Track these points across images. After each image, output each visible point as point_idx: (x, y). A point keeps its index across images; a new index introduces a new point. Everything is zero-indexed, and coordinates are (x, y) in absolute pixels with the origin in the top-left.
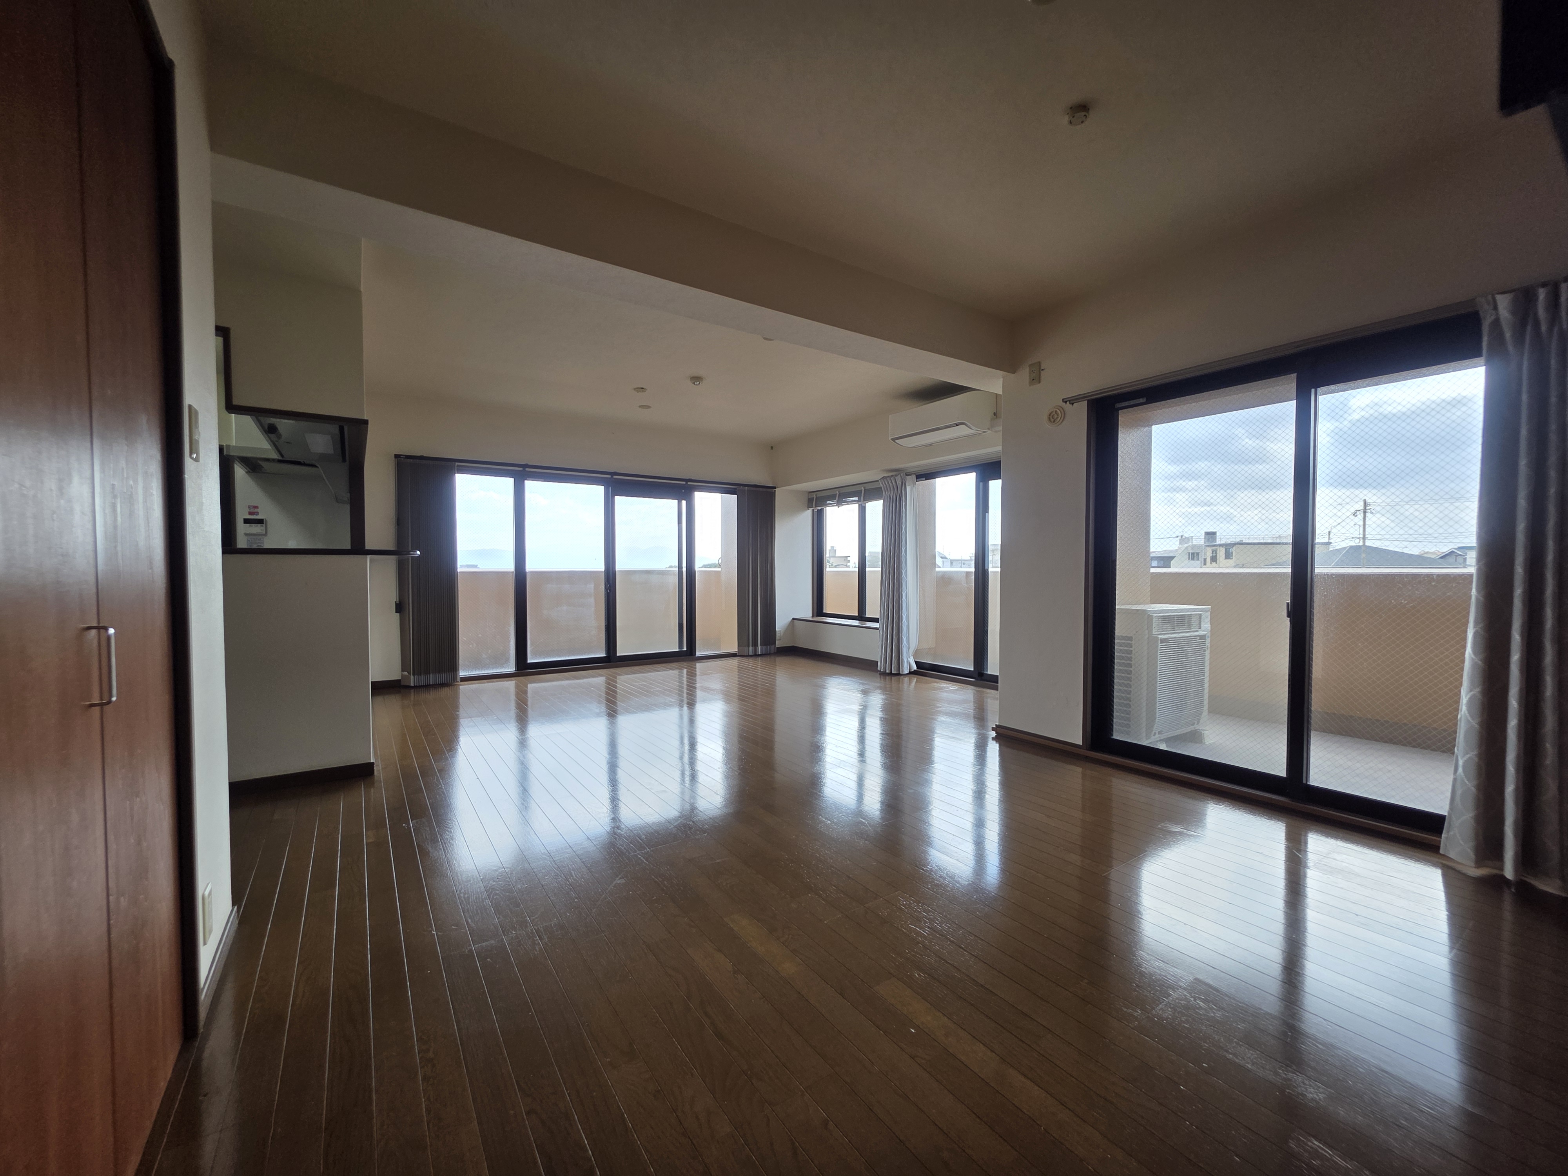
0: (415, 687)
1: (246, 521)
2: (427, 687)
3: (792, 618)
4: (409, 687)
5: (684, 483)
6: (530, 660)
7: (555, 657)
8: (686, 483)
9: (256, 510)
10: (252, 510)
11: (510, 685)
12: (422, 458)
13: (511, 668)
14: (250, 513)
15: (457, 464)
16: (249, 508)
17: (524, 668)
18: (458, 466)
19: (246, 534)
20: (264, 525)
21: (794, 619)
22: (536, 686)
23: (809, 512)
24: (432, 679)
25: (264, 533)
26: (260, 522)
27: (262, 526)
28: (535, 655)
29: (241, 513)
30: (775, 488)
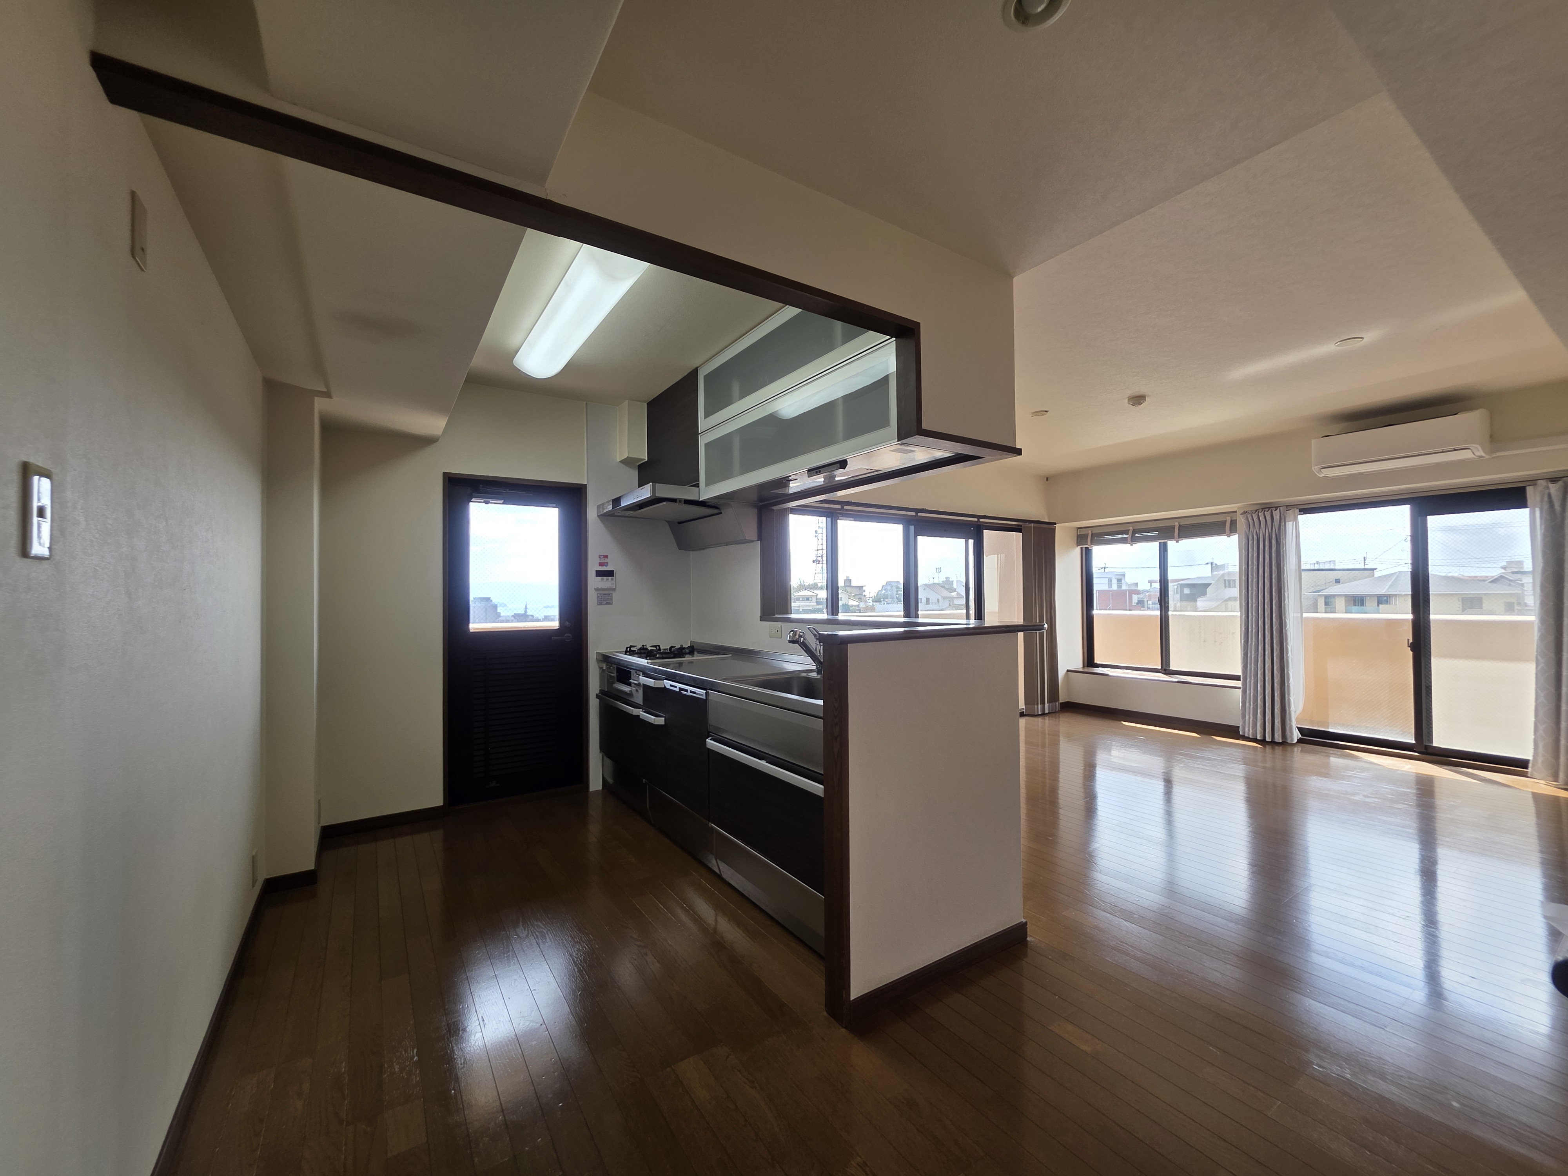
1: (599, 574)
3: (1066, 670)
5: (976, 520)
8: (979, 520)
9: (606, 560)
10: (603, 560)
14: (601, 564)
16: (600, 558)
18: (791, 505)
19: (596, 590)
20: (614, 577)
21: (1068, 671)
23: (1079, 548)
25: (614, 587)
26: (610, 574)
27: (613, 579)
29: (593, 566)
30: (1055, 524)
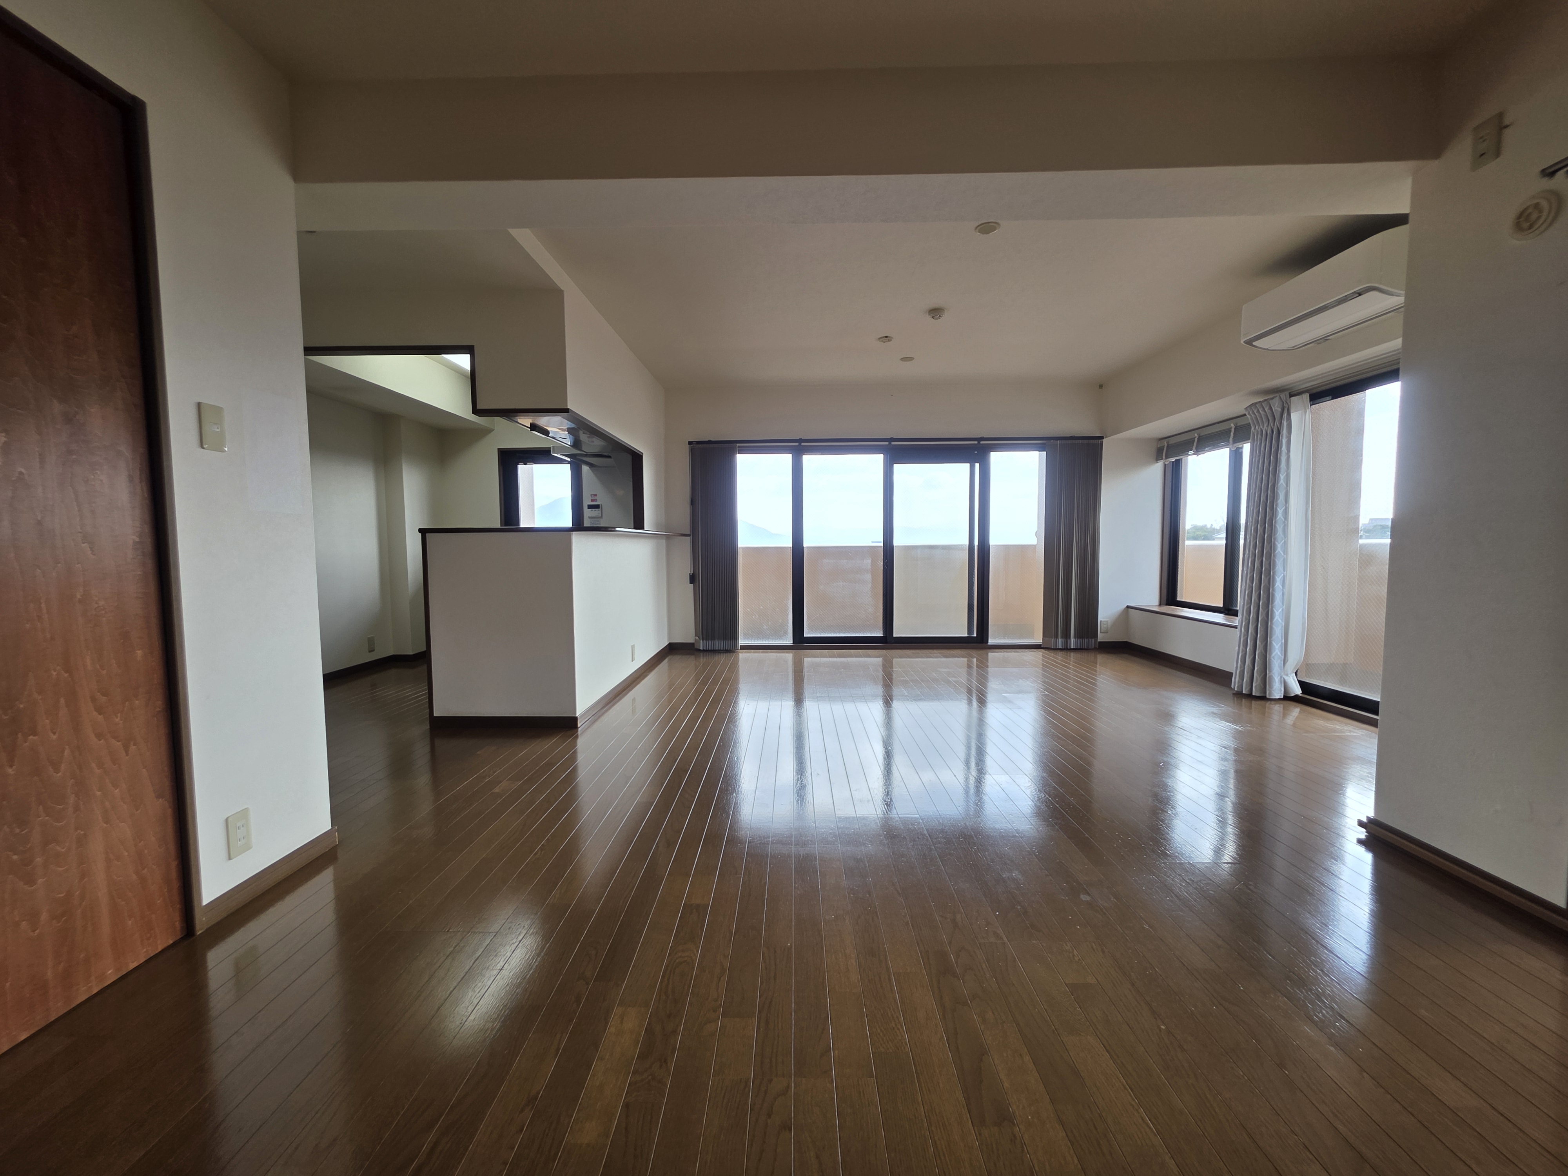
0: (704, 651)
1: (590, 507)
2: (714, 651)
3: (1126, 606)
4: (699, 650)
5: (976, 442)
6: (807, 634)
7: (831, 633)
8: (979, 443)
9: (595, 498)
11: (789, 656)
12: (710, 442)
13: (789, 641)
14: (592, 500)
15: (738, 445)
16: (591, 496)
17: (801, 641)
19: (589, 517)
21: (1128, 607)
22: (813, 660)
23: (1159, 466)
24: (718, 644)
25: (600, 516)
26: (597, 507)
27: (599, 510)
28: (811, 629)
29: (587, 502)
30: (1102, 438)
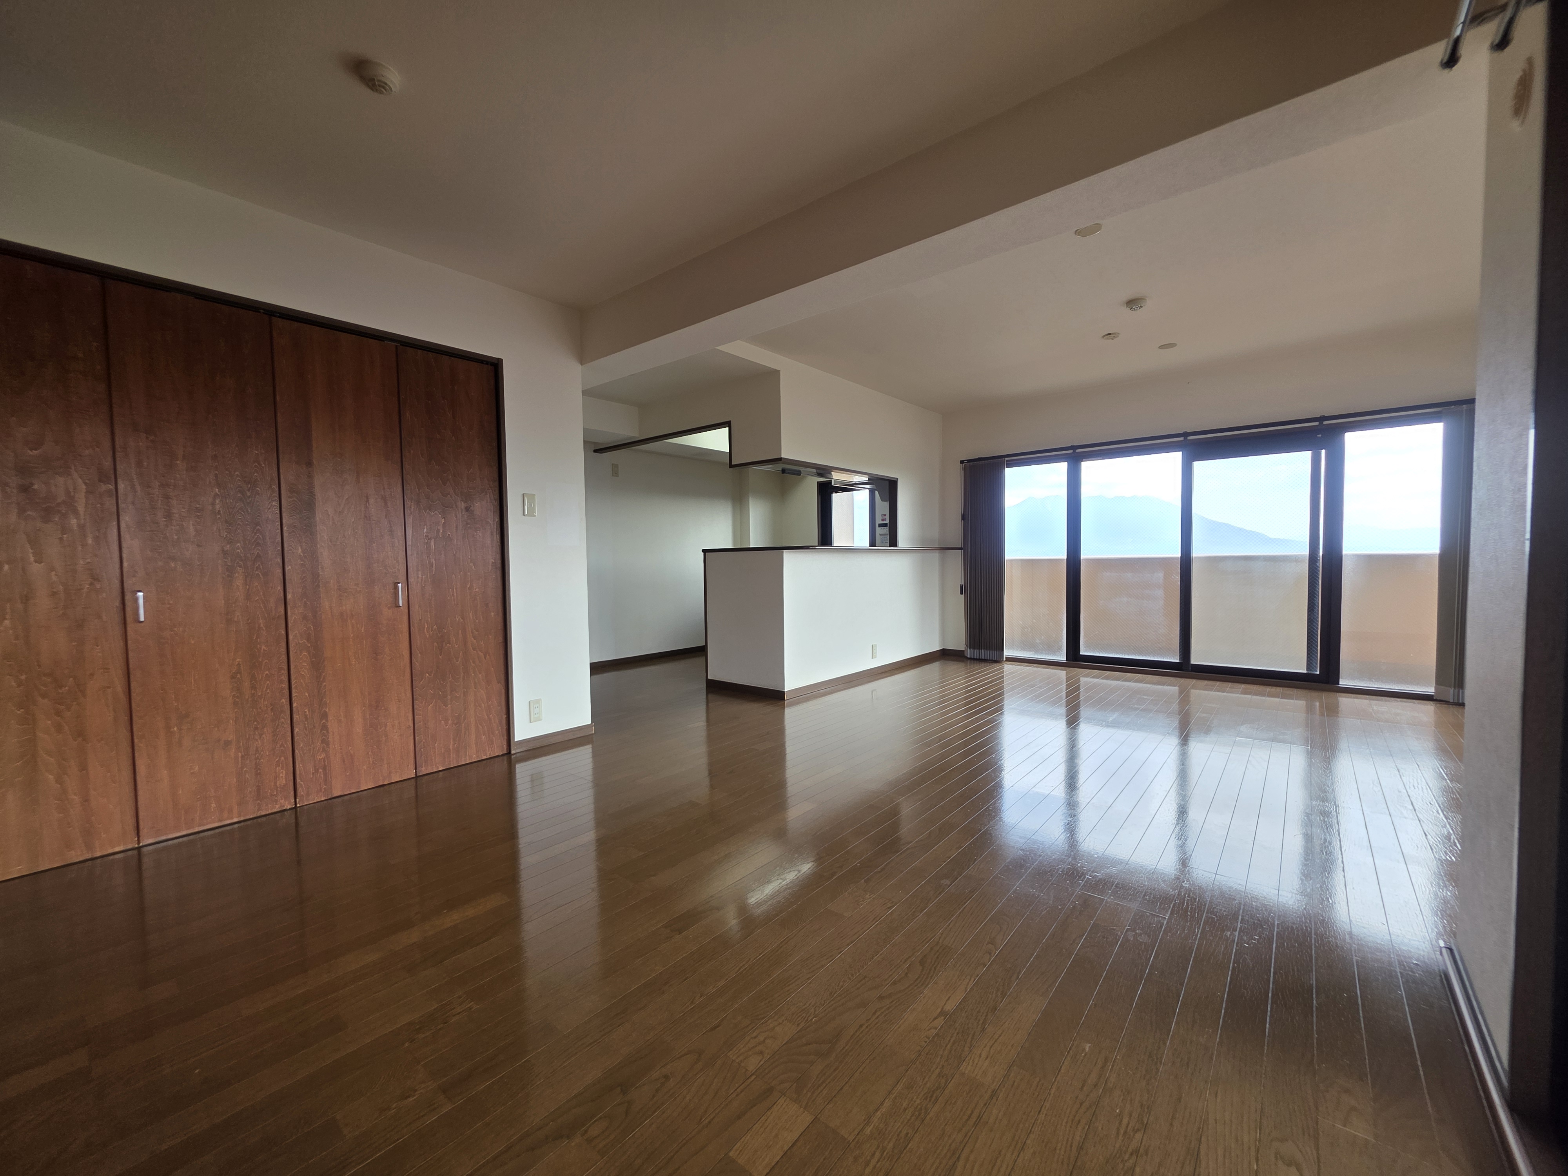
0: (970, 659)
2: (977, 660)
4: (967, 658)
5: (1317, 423)
6: (1083, 652)
7: (1112, 653)
8: (1321, 423)
9: (885, 517)
11: (1062, 673)
12: (980, 459)
13: (1062, 658)
15: (1006, 459)
17: (1075, 658)
18: (1007, 461)
22: (1088, 679)
24: (984, 654)
27: (887, 528)
28: (1088, 647)
